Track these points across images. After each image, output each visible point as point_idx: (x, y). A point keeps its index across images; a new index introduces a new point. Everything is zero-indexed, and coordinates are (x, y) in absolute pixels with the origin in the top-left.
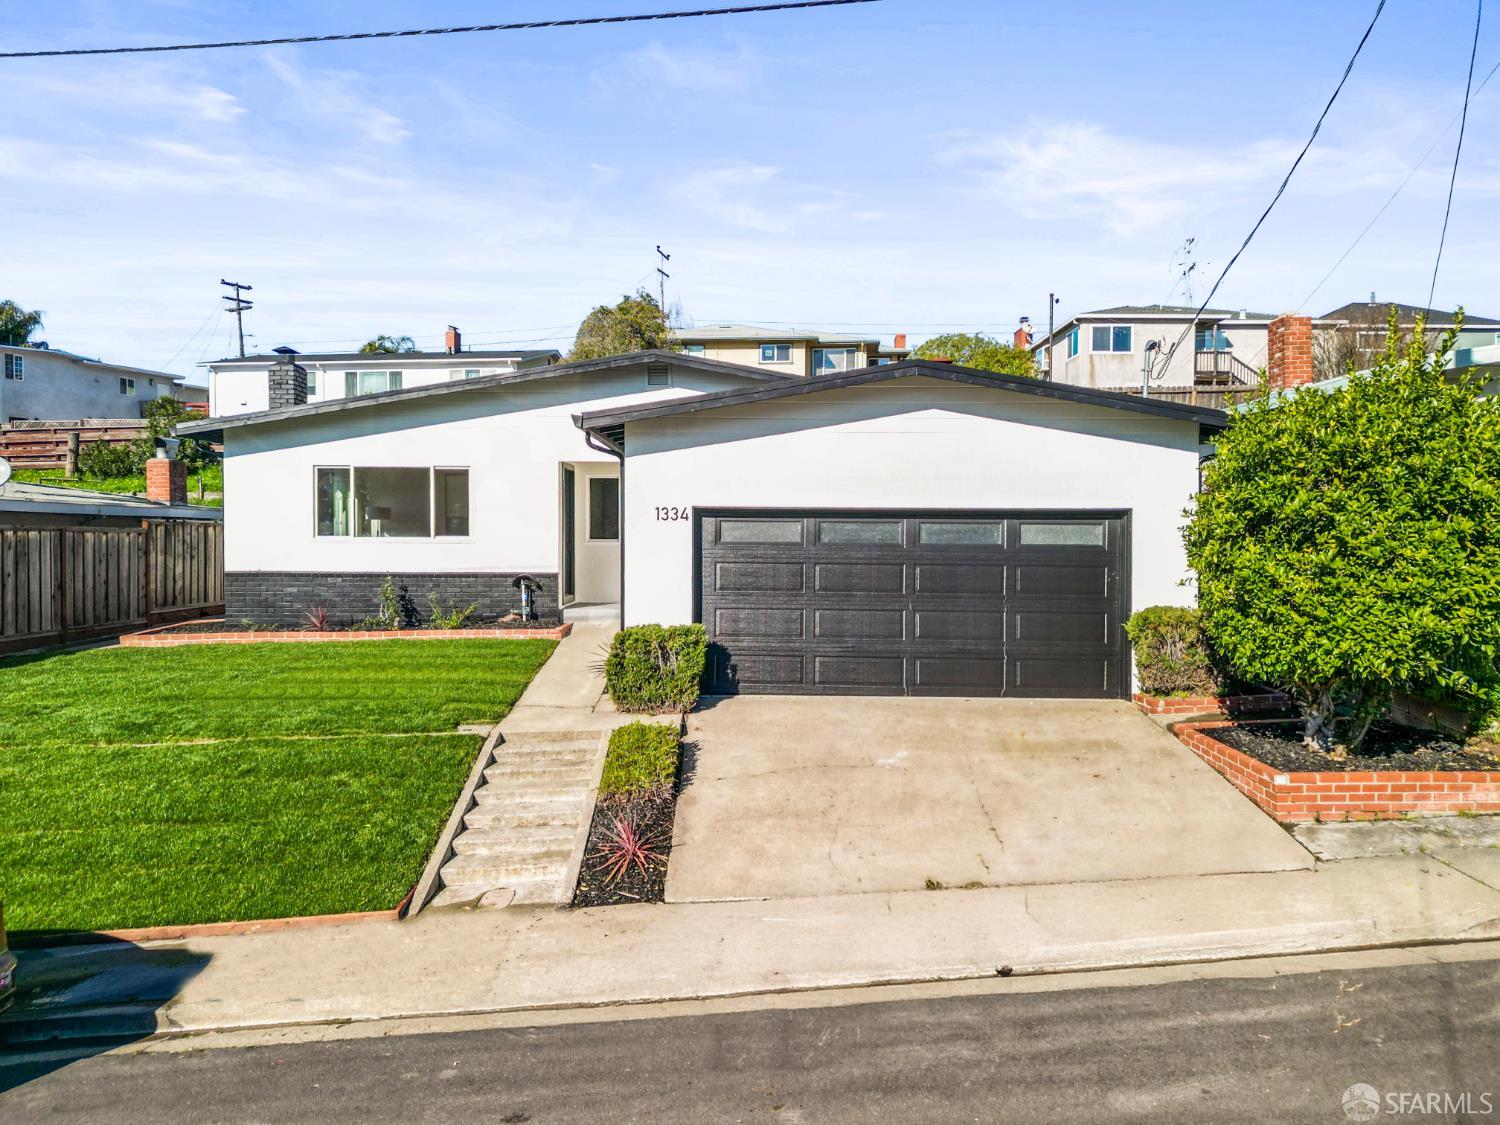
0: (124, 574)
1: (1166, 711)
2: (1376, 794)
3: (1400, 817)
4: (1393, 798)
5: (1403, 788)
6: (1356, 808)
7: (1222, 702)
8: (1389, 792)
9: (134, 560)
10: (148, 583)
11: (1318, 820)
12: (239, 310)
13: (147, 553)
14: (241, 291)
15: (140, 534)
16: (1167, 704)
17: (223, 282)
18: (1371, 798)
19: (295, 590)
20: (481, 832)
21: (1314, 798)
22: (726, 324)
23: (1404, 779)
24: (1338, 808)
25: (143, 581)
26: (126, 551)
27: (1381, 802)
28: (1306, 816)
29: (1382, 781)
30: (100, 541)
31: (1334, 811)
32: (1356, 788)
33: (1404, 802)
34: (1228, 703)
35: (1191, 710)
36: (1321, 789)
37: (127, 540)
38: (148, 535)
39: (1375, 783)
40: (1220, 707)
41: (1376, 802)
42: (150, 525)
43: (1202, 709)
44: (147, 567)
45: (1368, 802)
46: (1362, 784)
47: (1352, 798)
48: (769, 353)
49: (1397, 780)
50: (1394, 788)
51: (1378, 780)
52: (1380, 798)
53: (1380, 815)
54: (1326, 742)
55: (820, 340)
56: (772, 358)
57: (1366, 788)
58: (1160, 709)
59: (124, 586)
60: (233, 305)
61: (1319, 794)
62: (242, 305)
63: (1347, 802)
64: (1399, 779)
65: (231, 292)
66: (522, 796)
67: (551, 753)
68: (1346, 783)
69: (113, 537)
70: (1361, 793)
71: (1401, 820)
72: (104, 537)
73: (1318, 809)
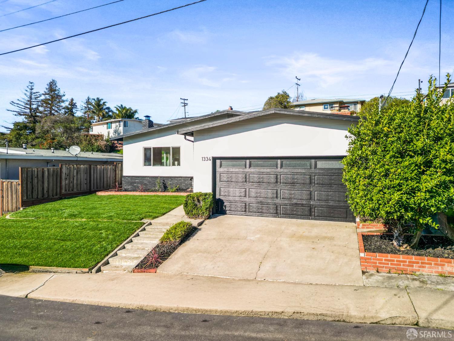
0: (109, 176)
1: (363, 228)
2: (402, 264)
3: (413, 273)
4: (408, 266)
5: (414, 262)
6: (394, 268)
7: (385, 226)
8: (407, 263)
9: (112, 173)
10: (116, 178)
11: (378, 272)
12: (185, 106)
13: (115, 171)
14: (185, 101)
15: (113, 166)
16: (363, 225)
17: (181, 99)
18: (400, 265)
19: (138, 181)
20: (128, 249)
21: (376, 263)
22: (314, 99)
23: (414, 259)
24: (386, 267)
25: (114, 178)
26: (109, 170)
27: (404, 267)
28: (373, 269)
29: (404, 259)
30: (102, 168)
31: (384, 269)
32: (393, 261)
33: (414, 268)
34: (388, 226)
35: (373, 228)
36: (378, 260)
37: (110, 167)
38: (116, 166)
39: (401, 259)
40: (384, 228)
41: (402, 267)
42: (116, 163)
43: (377, 228)
44: (116, 174)
45: (399, 267)
46: (395, 259)
47: (391, 264)
48: (326, 107)
49: (411, 259)
50: (409, 262)
51: (403, 258)
52: (404, 265)
53: (404, 272)
54: (399, 243)
55: (344, 101)
56: (327, 108)
57: (397, 261)
58: (360, 227)
59: (109, 179)
60: (183, 105)
61: (378, 262)
62: (186, 104)
63: (390, 266)
64: (412, 258)
65: (183, 101)
66: (143, 240)
67: (159, 229)
68: (389, 258)
69: (105, 167)
70: (395, 263)
71: (412, 275)
72: (103, 167)
73: (378, 267)
